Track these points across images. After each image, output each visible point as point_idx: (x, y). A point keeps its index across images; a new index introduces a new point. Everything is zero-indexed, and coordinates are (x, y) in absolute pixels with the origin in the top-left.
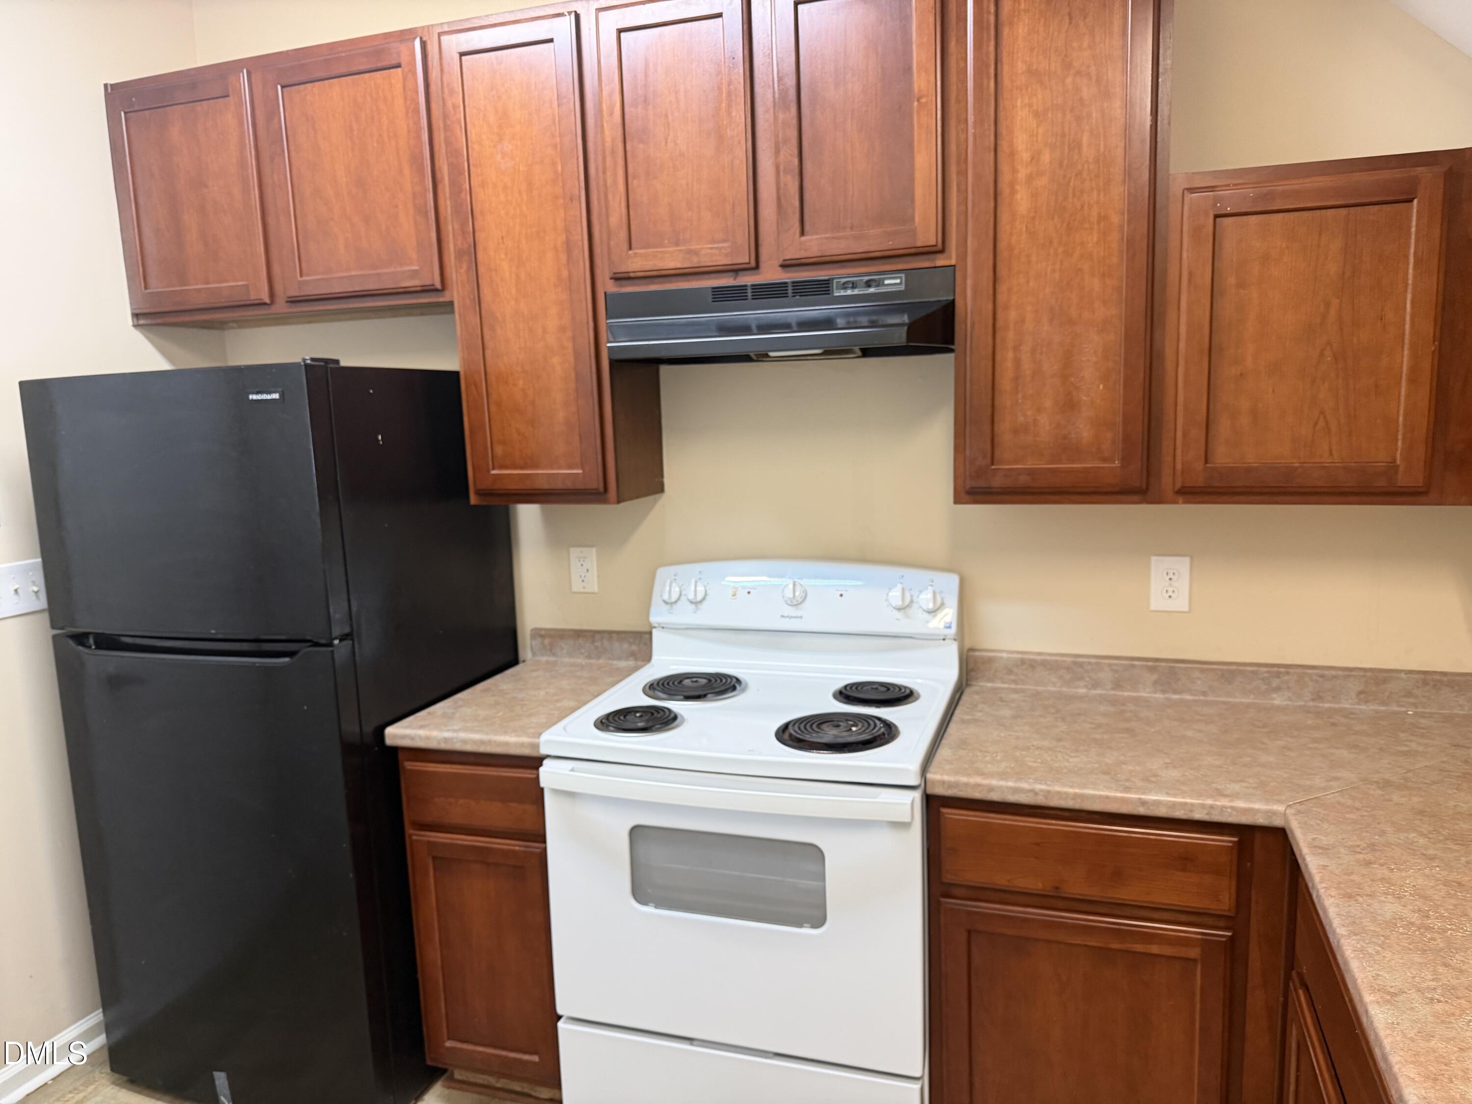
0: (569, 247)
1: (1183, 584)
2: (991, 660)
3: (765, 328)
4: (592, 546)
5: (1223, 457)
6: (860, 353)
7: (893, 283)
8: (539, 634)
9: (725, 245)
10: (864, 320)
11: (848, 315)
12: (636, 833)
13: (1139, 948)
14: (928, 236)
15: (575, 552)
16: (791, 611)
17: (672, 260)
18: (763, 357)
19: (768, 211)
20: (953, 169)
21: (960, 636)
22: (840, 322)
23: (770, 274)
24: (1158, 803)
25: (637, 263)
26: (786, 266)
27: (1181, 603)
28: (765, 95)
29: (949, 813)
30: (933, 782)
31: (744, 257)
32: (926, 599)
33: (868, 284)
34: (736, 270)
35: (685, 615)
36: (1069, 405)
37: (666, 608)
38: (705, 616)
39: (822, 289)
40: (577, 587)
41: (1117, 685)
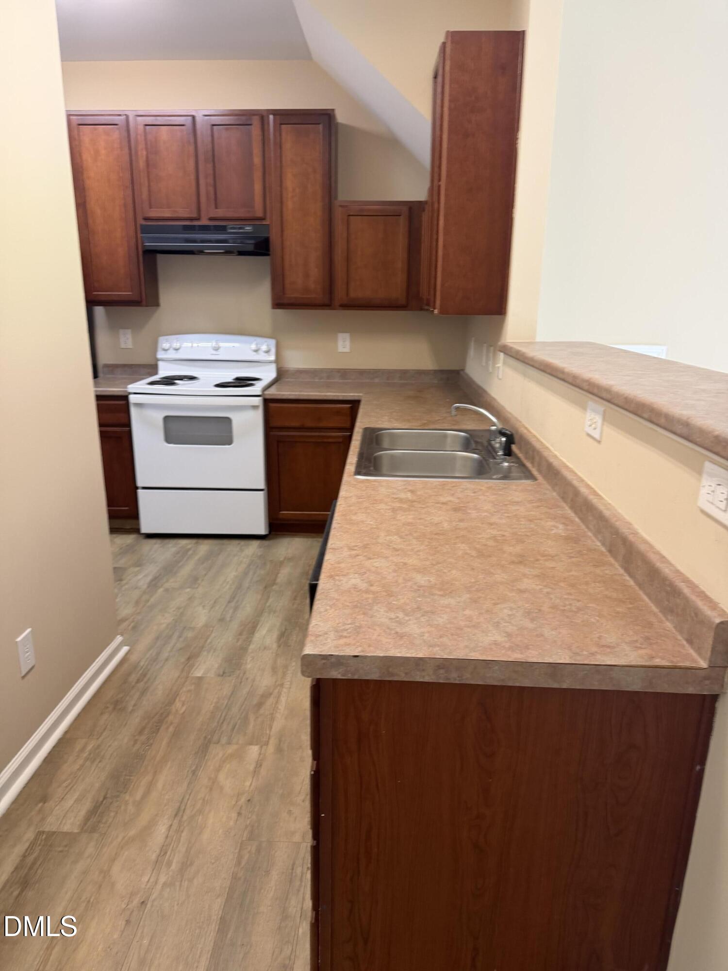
0: (125, 205)
1: (348, 343)
2: (287, 371)
3: (202, 242)
4: (128, 328)
5: (353, 294)
6: (237, 254)
7: (248, 229)
8: (106, 366)
9: (187, 210)
10: (239, 241)
11: (234, 239)
12: (167, 419)
13: (325, 440)
14: (259, 214)
15: (121, 331)
16: (214, 352)
17: (167, 214)
18: (200, 252)
19: (203, 199)
20: (267, 190)
21: (277, 361)
22: (231, 241)
23: (204, 222)
24: (330, 395)
25: (153, 213)
26: (211, 219)
27: (347, 350)
28: (201, 158)
29: (272, 405)
30: (266, 394)
31: (195, 215)
32: (264, 348)
33: (240, 228)
34: (191, 219)
35: (172, 355)
36: (307, 275)
37: (163, 352)
38: (181, 355)
39: (222, 229)
40: (123, 346)
41: (328, 377)
